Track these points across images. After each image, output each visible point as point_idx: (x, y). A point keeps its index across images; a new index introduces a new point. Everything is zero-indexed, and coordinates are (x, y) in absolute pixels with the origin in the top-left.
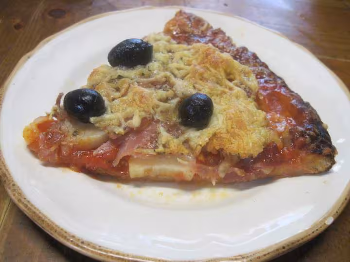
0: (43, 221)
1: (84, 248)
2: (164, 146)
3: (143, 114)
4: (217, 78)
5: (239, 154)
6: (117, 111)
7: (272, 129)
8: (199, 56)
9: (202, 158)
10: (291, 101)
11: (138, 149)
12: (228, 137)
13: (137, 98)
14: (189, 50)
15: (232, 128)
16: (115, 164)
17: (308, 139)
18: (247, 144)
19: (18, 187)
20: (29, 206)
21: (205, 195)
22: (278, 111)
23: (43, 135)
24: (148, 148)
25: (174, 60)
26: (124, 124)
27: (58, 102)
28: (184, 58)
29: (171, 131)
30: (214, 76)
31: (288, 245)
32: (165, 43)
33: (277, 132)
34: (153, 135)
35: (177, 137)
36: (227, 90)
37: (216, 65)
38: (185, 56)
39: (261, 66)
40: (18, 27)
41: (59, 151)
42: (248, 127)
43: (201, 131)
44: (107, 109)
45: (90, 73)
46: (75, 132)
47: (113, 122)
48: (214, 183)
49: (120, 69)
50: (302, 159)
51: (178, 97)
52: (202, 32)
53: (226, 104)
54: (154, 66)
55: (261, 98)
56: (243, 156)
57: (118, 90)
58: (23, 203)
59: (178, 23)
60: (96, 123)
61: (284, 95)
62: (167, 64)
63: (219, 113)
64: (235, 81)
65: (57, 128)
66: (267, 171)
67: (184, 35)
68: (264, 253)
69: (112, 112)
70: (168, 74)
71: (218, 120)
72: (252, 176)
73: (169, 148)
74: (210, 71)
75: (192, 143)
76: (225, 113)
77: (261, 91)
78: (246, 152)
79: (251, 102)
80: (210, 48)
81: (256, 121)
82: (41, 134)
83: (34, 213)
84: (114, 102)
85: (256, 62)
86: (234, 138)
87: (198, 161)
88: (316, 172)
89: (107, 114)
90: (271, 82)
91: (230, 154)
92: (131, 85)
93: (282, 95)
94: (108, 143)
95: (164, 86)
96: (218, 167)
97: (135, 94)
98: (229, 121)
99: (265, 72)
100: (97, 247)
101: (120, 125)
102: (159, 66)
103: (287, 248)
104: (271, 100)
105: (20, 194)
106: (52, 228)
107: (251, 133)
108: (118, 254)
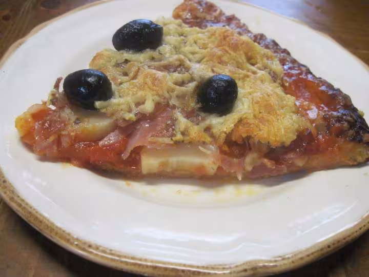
0: (41, 222)
1: (91, 253)
2: (183, 134)
3: (157, 98)
4: (238, 62)
5: (269, 142)
6: (127, 96)
7: (303, 116)
8: (216, 38)
9: (226, 148)
10: (320, 87)
11: (152, 138)
12: (257, 122)
13: (149, 81)
14: (203, 33)
15: (260, 113)
16: (125, 156)
17: (346, 124)
18: (279, 129)
19: (10, 184)
20: (23, 205)
21: (229, 192)
22: (307, 98)
23: (39, 124)
24: (163, 136)
25: (187, 44)
26: (135, 110)
27: (57, 86)
28: (199, 41)
29: (190, 117)
30: (234, 60)
31: (334, 244)
32: (176, 26)
33: (309, 119)
34: (169, 122)
35: (198, 124)
36: (249, 74)
37: (235, 47)
38: (200, 39)
39: (282, 52)
40: (6, 18)
41: (58, 142)
42: (278, 111)
43: (224, 117)
44: (115, 93)
45: (92, 58)
46: (77, 119)
47: (123, 107)
48: (240, 178)
49: (126, 53)
50: (340, 149)
51: (195, 80)
52: (216, 18)
53: (251, 87)
54: (165, 49)
55: (287, 84)
56: (274, 145)
57: (126, 74)
58: (16, 202)
59: (188, 8)
60: (101, 108)
61: (311, 81)
62: (180, 48)
63: (243, 97)
64: (258, 65)
65: (55, 116)
66: (300, 163)
67: (195, 20)
68: (308, 253)
69: (120, 96)
70: (183, 57)
71: (243, 104)
72: (284, 169)
73: (188, 135)
74: (230, 54)
75: (215, 131)
76: (250, 97)
77: (285, 78)
78: (277, 139)
79: (278, 87)
80: (228, 31)
81: (286, 106)
82: (37, 123)
83: (30, 213)
84: (122, 85)
85: (277, 49)
86: (262, 124)
87: (222, 152)
88: (355, 163)
89: (115, 98)
90: (296, 68)
91: (259, 142)
92: (141, 68)
93: (309, 81)
94: (117, 132)
95: (179, 69)
96: (245, 158)
97: (146, 76)
98: (256, 105)
99: (288, 59)
100: (108, 251)
101: (130, 111)
102: (171, 49)
103: (332, 247)
104: (297, 87)
105: (13, 192)
106: (52, 230)
107: (282, 117)
108: (133, 258)
